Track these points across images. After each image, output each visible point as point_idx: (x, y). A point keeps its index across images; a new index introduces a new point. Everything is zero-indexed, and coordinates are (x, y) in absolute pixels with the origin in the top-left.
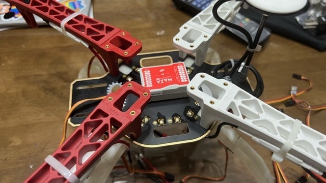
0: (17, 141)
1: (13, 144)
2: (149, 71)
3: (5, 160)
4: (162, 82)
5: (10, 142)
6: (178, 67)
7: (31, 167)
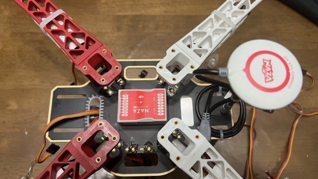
0: (14, 105)
1: (10, 108)
2: (128, 96)
3: (4, 122)
4: (138, 113)
5: (8, 106)
6: (158, 95)
7: (26, 133)
